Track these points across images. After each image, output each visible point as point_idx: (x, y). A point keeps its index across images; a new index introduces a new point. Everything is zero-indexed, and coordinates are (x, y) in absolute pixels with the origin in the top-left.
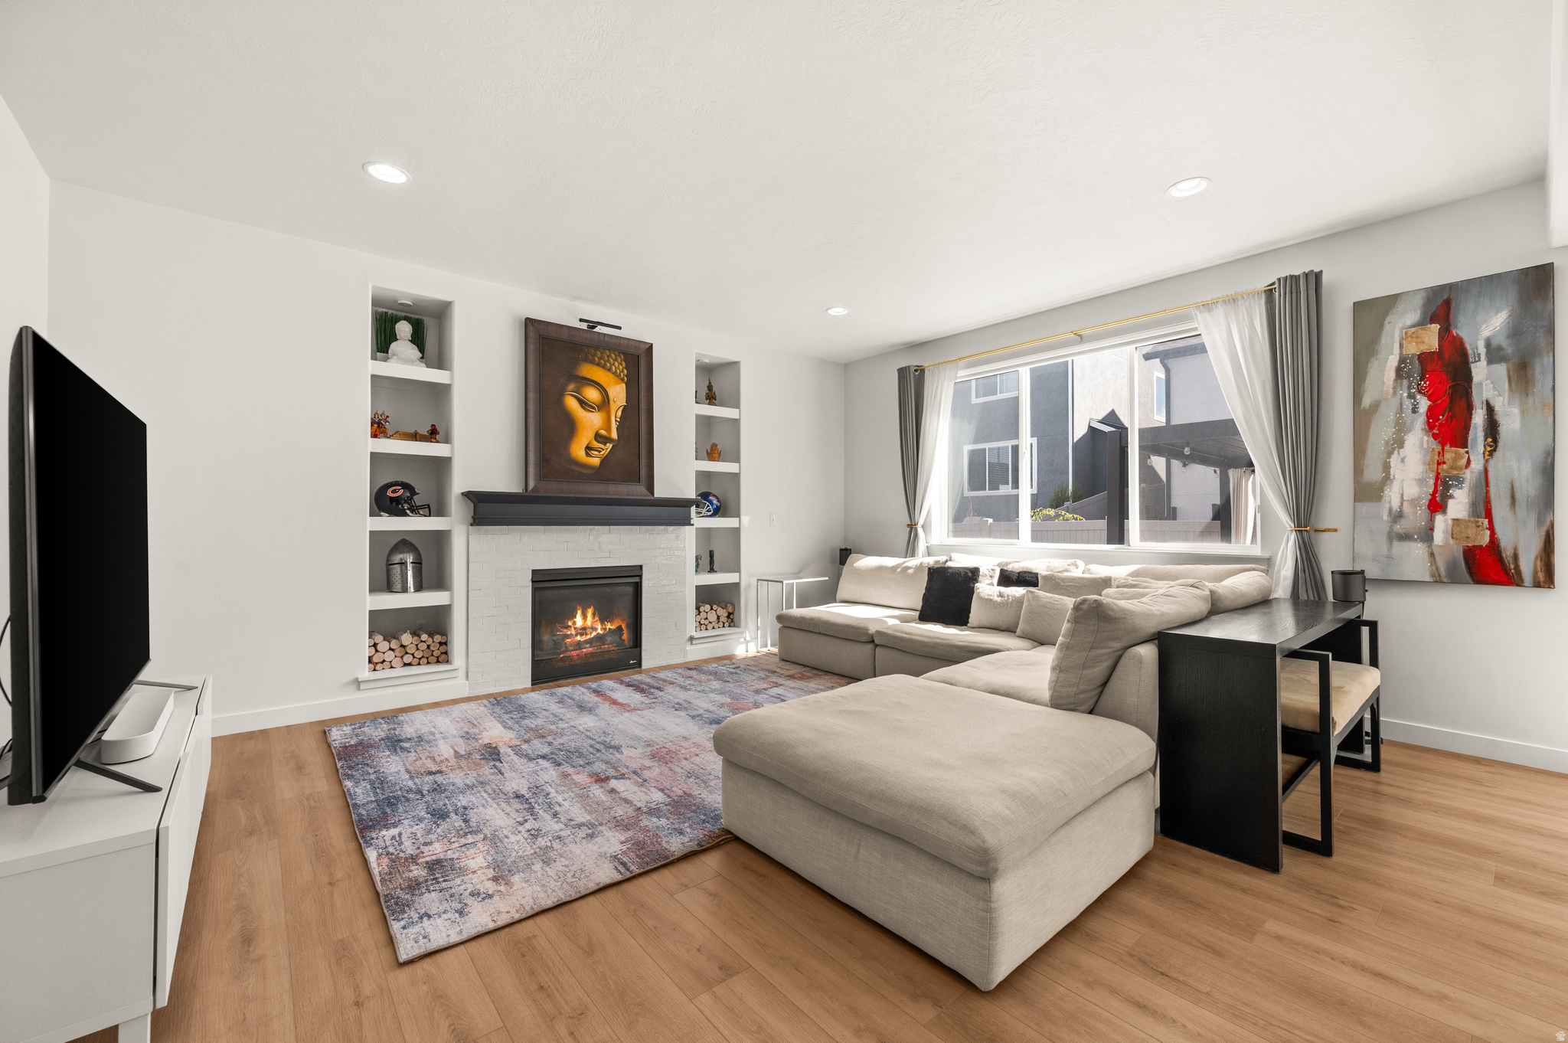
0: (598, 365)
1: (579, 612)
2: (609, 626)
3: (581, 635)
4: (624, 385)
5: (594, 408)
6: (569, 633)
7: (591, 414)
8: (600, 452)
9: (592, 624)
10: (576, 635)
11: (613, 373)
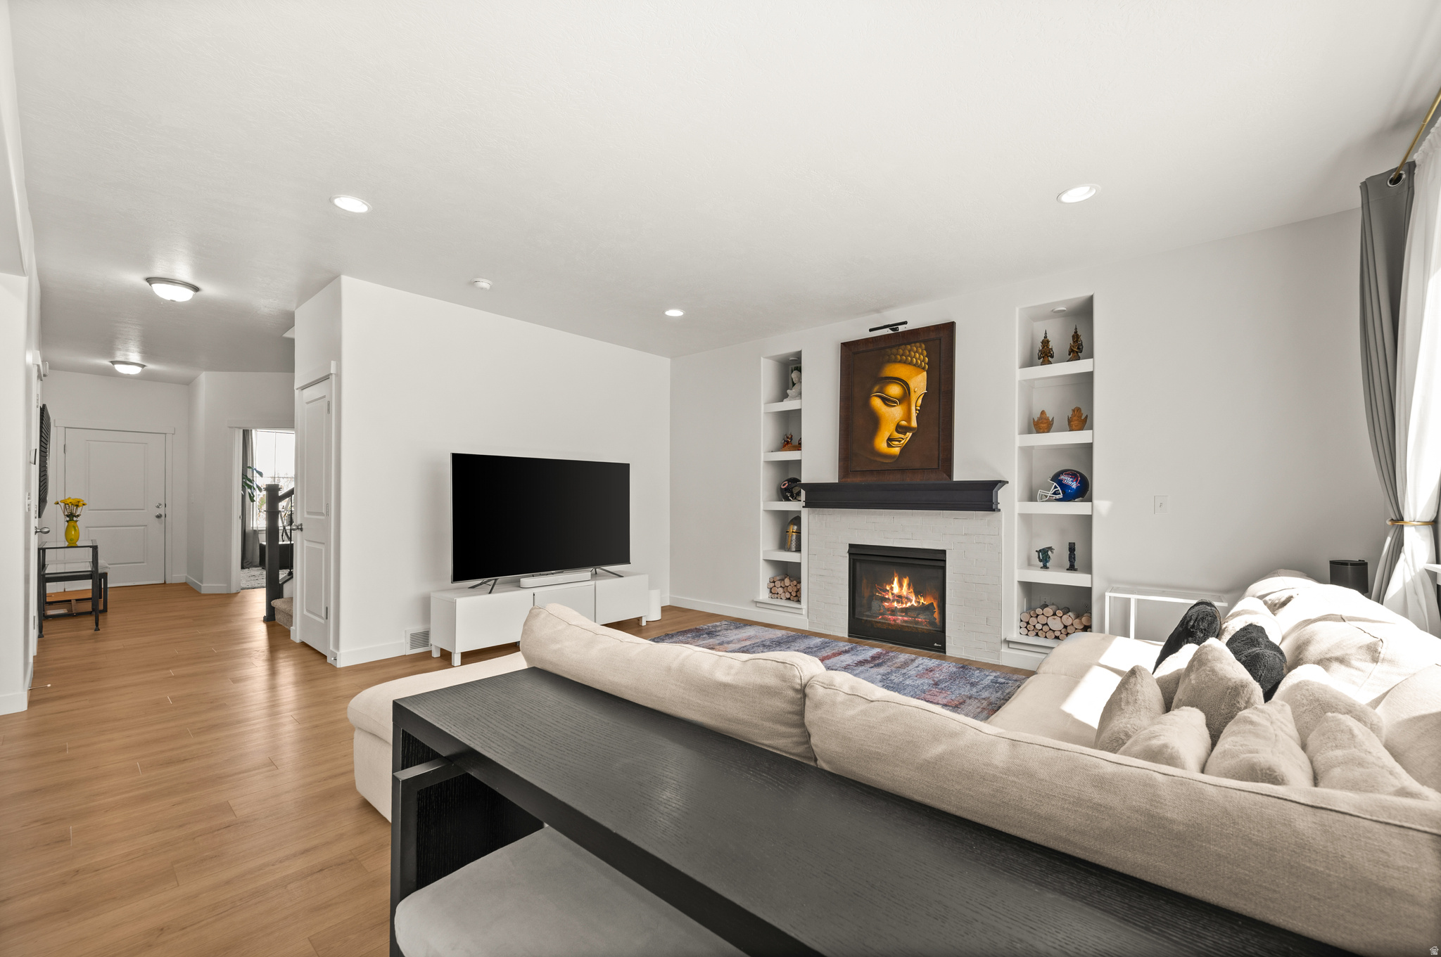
0: (900, 362)
1: (896, 579)
2: (922, 601)
3: (898, 602)
4: (925, 373)
5: (896, 403)
6: (887, 597)
7: (893, 409)
8: (900, 441)
9: (907, 594)
10: (893, 601)
11: (914, 365)
